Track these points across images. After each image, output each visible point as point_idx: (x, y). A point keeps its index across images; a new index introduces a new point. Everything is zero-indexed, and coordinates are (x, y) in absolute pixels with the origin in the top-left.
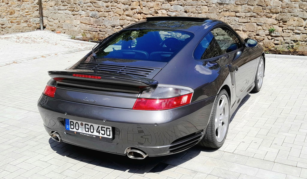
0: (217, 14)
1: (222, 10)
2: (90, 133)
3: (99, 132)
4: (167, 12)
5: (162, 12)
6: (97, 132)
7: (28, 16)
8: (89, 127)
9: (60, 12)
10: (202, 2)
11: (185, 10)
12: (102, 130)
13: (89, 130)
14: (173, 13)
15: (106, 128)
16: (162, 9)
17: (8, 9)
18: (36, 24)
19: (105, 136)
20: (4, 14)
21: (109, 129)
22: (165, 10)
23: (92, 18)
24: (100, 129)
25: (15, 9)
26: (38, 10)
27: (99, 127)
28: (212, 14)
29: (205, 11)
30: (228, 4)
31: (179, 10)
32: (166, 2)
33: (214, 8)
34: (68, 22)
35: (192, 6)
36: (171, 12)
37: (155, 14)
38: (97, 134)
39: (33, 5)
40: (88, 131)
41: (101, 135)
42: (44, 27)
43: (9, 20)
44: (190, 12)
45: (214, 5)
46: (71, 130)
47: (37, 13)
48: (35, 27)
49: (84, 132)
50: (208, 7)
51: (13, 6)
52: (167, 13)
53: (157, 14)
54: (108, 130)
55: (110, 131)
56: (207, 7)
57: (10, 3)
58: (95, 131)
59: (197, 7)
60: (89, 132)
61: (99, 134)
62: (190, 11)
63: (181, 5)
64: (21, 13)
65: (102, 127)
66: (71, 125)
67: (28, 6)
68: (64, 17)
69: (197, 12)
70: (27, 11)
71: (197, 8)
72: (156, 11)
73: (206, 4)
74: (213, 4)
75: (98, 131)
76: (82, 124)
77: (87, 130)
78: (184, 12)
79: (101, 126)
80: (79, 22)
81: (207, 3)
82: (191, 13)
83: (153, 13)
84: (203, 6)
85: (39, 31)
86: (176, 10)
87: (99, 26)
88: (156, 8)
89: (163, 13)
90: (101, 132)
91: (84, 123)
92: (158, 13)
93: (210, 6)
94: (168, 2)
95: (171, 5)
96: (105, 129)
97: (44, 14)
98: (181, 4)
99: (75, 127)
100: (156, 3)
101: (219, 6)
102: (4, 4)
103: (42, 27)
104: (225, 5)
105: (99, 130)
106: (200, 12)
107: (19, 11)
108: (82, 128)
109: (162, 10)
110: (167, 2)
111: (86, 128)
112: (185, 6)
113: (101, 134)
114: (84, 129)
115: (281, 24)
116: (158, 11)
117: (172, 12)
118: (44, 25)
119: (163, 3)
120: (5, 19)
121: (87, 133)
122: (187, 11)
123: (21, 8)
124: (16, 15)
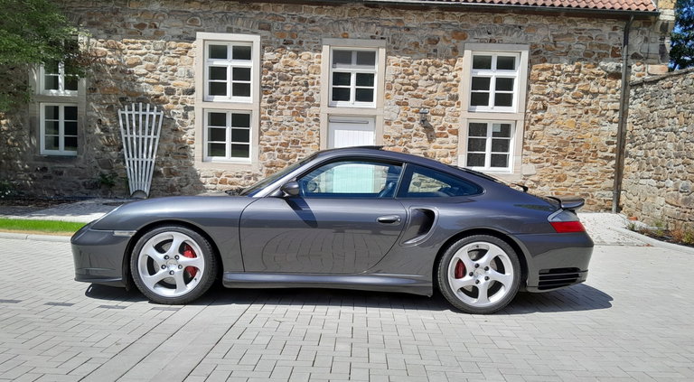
7: (590, 187)
9: (642, 181)
17: (555, 173)
18: (605, 201)
20: (546, 179)
23: (681, 195)
25: (568, 173)
26: (612, 178)
34: (649, 200)
39: (604, 168)
42: (619, 209)
43: (553, 190)
47: (610, 183)
48: (602, 207)
51: (564, 168)
57: (560, 163)
64: (578, 180)
67: (594, 170)
68: (645, 191)
70: (590, 177)
80: (663, 202)
85: (608, 214)
87: (689, 211)
97: (624, 187)
102: (549, 164)
103: (614, 208)
107: (575, 177)
118: (621, 204)
120: (545, 187)
123: (580, 172)
124: (567, 183)
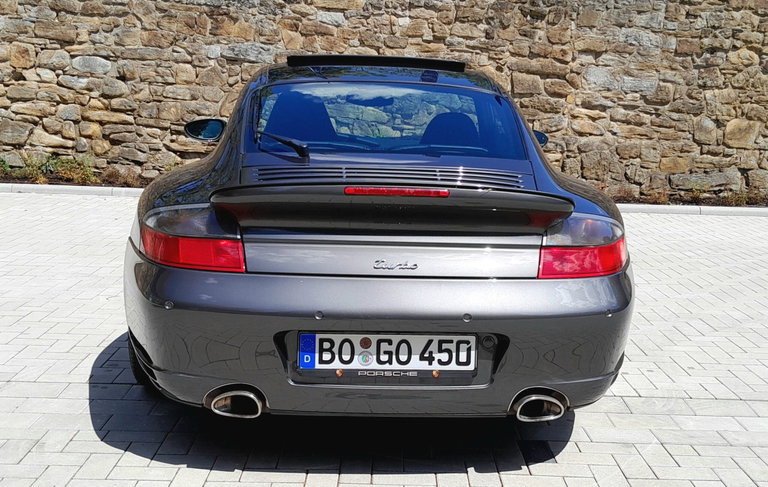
0: (224, 88)
1: (239, 78)
2: (395, 366)
3: (430, 360)
4: (58, 76)
5: (38, 75)
6: (422, 358)
8: (393, 348)
10: (174, 51)
11: (119, 72)
12: (440, 351)
13: (394, 357)
14: (81, 80)
15: (455, 343)
16: (39, 66)
19: (453, 366)
21: (468, 342)
22: (48, 71)
24: (434, 347)
27: (430, 342)
28: (206, 88)
29: (185, 78)
30: (253, 62)
31: (100, 71)
32: (54, 46)
33: (213, 70)
35: (144, 62)
36: (73, 76)
37: (13, 81)
38: (424, 366)
40: (390, 361)
41: (436, 366)
44: (138, 79)
45: (212, 63)
46: (318, 366)
49: (374, 365)
50: (194, 66)
52: (56, 80)
53: (21, 82)
54: (463, 347)
55: (469, 350)
56: (189, 66)
58: (415, 358)
59: (158, 66)
60: (391, 363)
61: (430, 364)
62: (137, 76)
63: (106, 58)
65: (441, 342)
66: (322, 351)
69: (160, 79)
71: (160, 69)
72: (19, 70)
73: (189, 58)
74: (210, 58)
75: (426, 355)
76: (366, 344)
77: (384, 358)
78: (117, 78)
79: (436, 339)
81: (190, 54)
82: (141, 81)
83: (6, 79)
84: (177, 62)
86: (88, 70)
88: (19, 63)
89: (44, 79)
90: (437, 356)
91: (374, 338)
92: (25, 79)
93: (200, 64)
94: (61, 45)
95: (73, 57)
96: (452, 347)
98: (104, 53)
99: (337, 357)
100: (18, 46)
101: (227, 66)
104: (246, 64)
105: (431, 353)
106: (170, 80)
108: (365, 356)
109: (39, 70)
110: (58, 46)
111: (382, 352)
112: (121, 62)
113: (435, 363)
114: (375, 357)
115: (398, 121)
116: (26, 73)
117: (76, 78)
119: (42, 49)
121: (387, 366)
122: (128, 76)
